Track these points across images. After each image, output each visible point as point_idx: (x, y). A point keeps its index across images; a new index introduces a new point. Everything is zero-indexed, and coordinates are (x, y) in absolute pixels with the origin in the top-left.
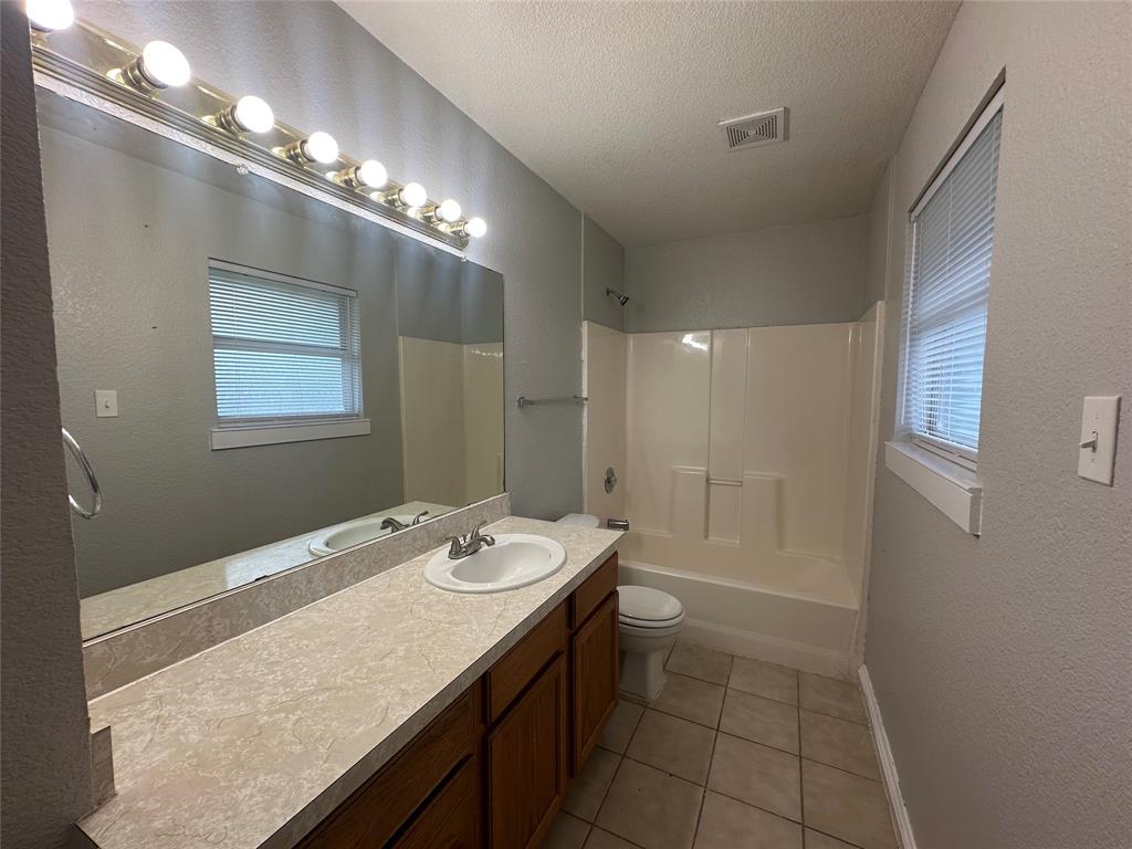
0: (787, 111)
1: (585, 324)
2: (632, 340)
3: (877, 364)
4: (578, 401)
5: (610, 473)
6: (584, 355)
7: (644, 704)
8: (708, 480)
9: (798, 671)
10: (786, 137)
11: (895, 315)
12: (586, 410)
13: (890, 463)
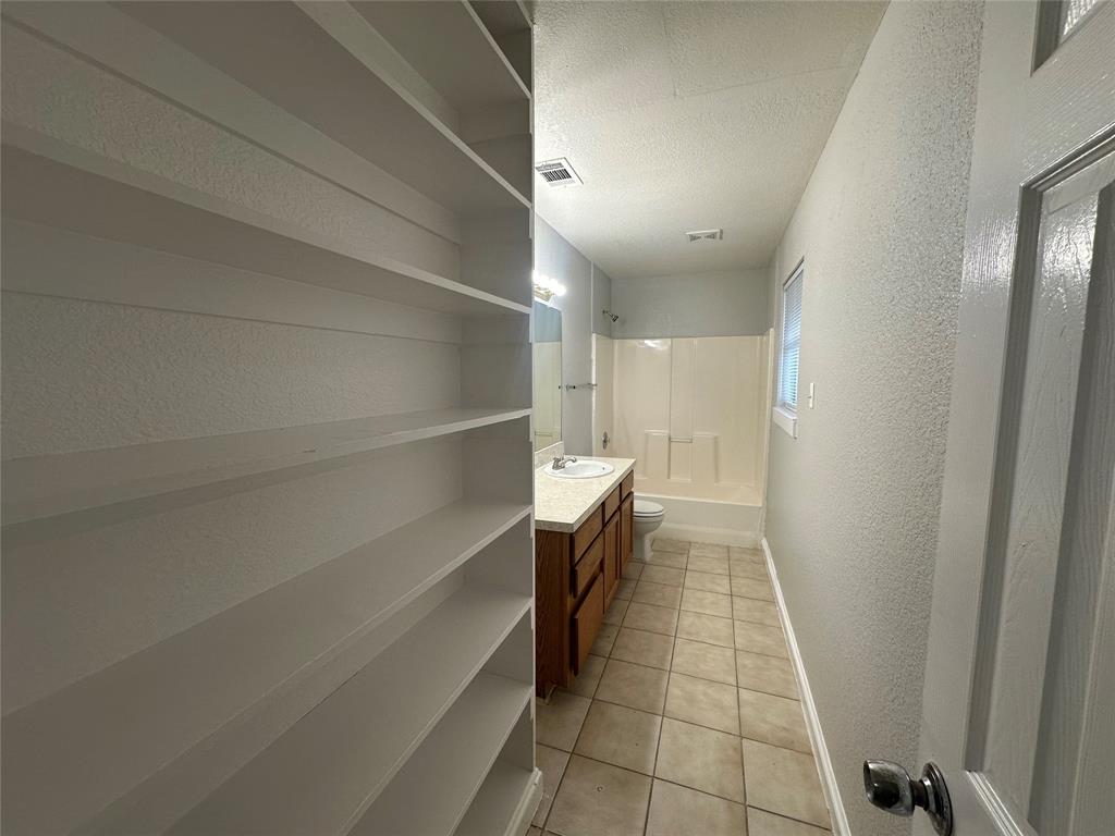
0: (721, 231)
1: (594, 335)
2: (617, 342)
3: (770, 364)
4: (590, 386)
5: (606, 436)
6: (594, 357)
7: (643, 562)
8: (670, 439)
9: (728, 547)
10: (721, 238)
11: (778, 336)
12: (594, 394)
13: (775, 420)
